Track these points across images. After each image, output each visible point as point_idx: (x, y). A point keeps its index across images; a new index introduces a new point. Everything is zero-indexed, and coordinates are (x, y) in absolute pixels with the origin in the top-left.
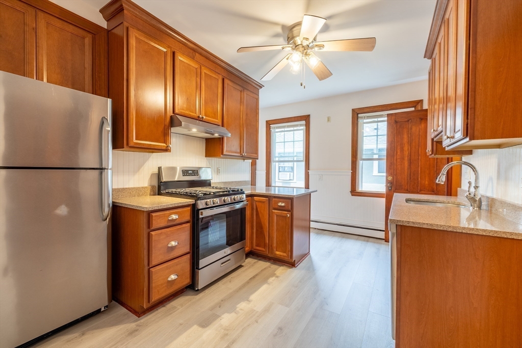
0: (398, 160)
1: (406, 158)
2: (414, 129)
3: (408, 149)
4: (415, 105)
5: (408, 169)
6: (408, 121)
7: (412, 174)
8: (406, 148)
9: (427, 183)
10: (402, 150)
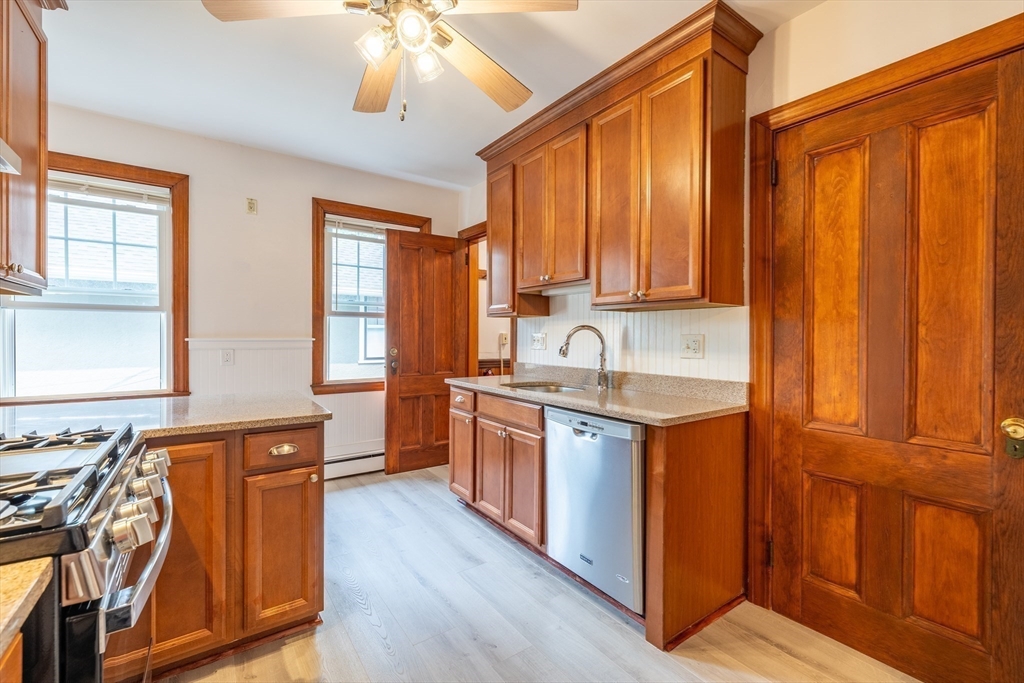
0: (405, 318)
1: (416, 316)
2: (427, 265)
3: (419, 300)
4: (421, 224)
5: (419, 334)
6: (419, 250)
7: (425, 345)
8: (415, 298)
9: (443, 357)
10: (410, 301)
